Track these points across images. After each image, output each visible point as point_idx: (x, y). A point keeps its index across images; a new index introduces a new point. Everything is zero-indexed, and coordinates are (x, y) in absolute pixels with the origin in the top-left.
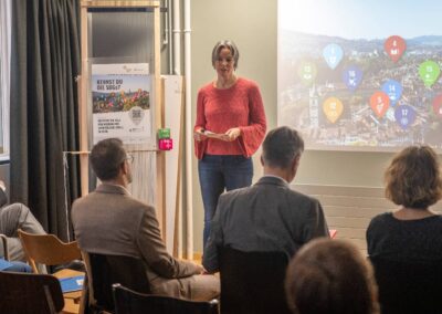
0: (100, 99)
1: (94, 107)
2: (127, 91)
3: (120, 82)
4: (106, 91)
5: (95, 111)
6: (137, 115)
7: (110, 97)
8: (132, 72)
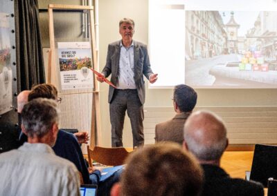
0: (64, 63)
1: (61, 67)
2: (79, 58)
3: (74, 53)
4: (67, 58)
5: (61, 70)
6: (85, 72)
7: (70, 61)
8: (81, 47)
